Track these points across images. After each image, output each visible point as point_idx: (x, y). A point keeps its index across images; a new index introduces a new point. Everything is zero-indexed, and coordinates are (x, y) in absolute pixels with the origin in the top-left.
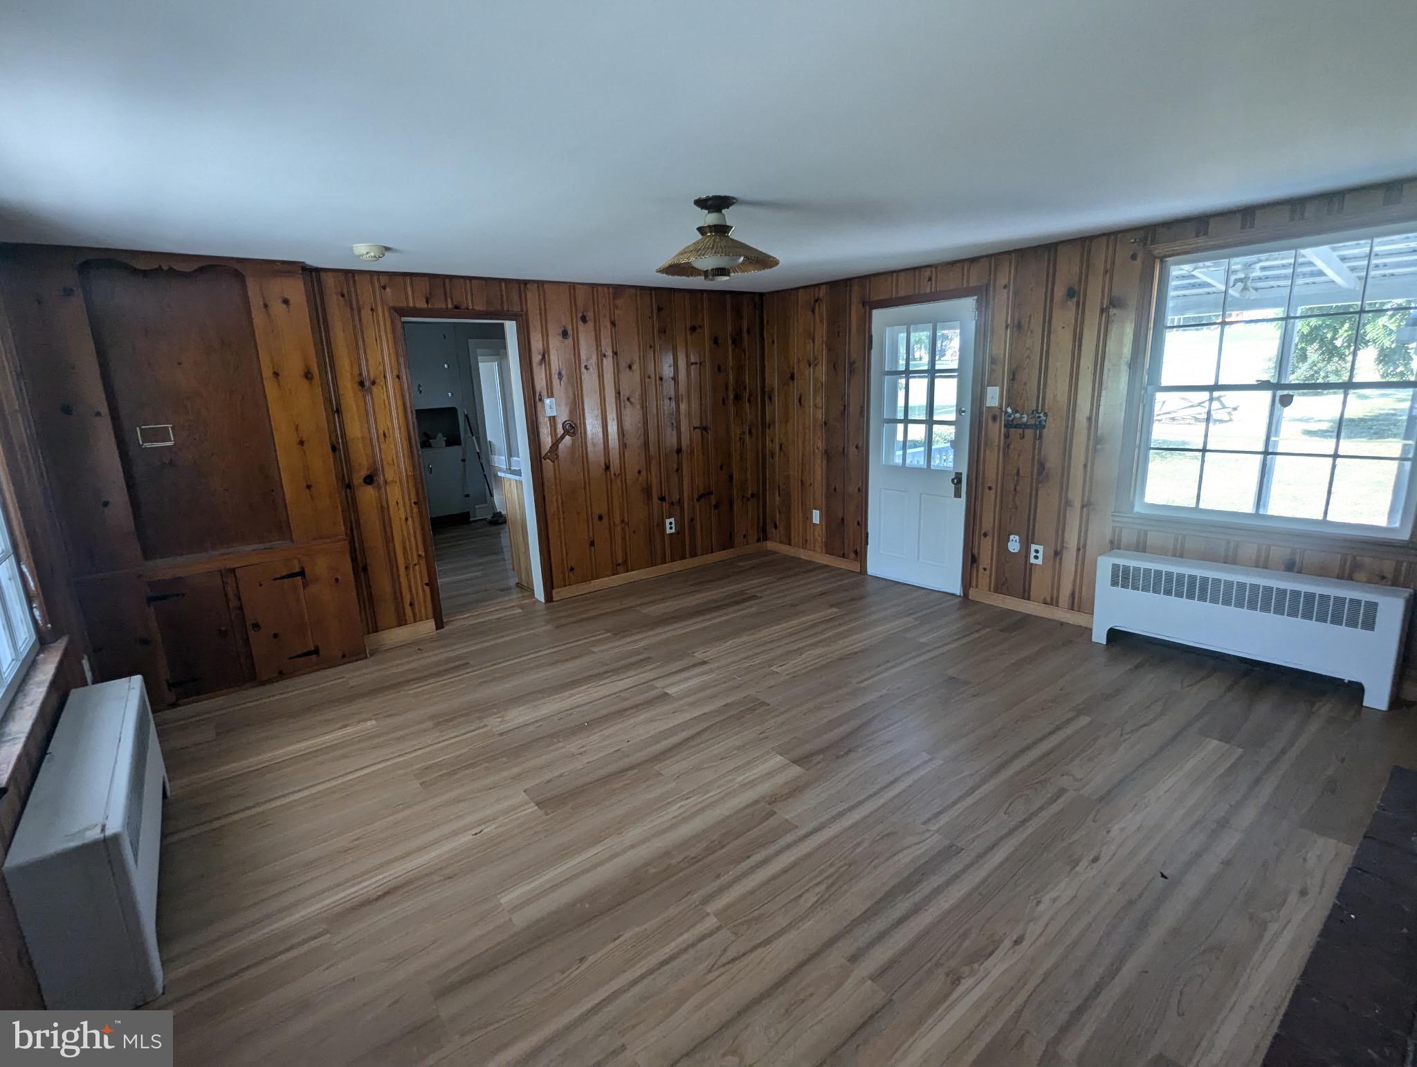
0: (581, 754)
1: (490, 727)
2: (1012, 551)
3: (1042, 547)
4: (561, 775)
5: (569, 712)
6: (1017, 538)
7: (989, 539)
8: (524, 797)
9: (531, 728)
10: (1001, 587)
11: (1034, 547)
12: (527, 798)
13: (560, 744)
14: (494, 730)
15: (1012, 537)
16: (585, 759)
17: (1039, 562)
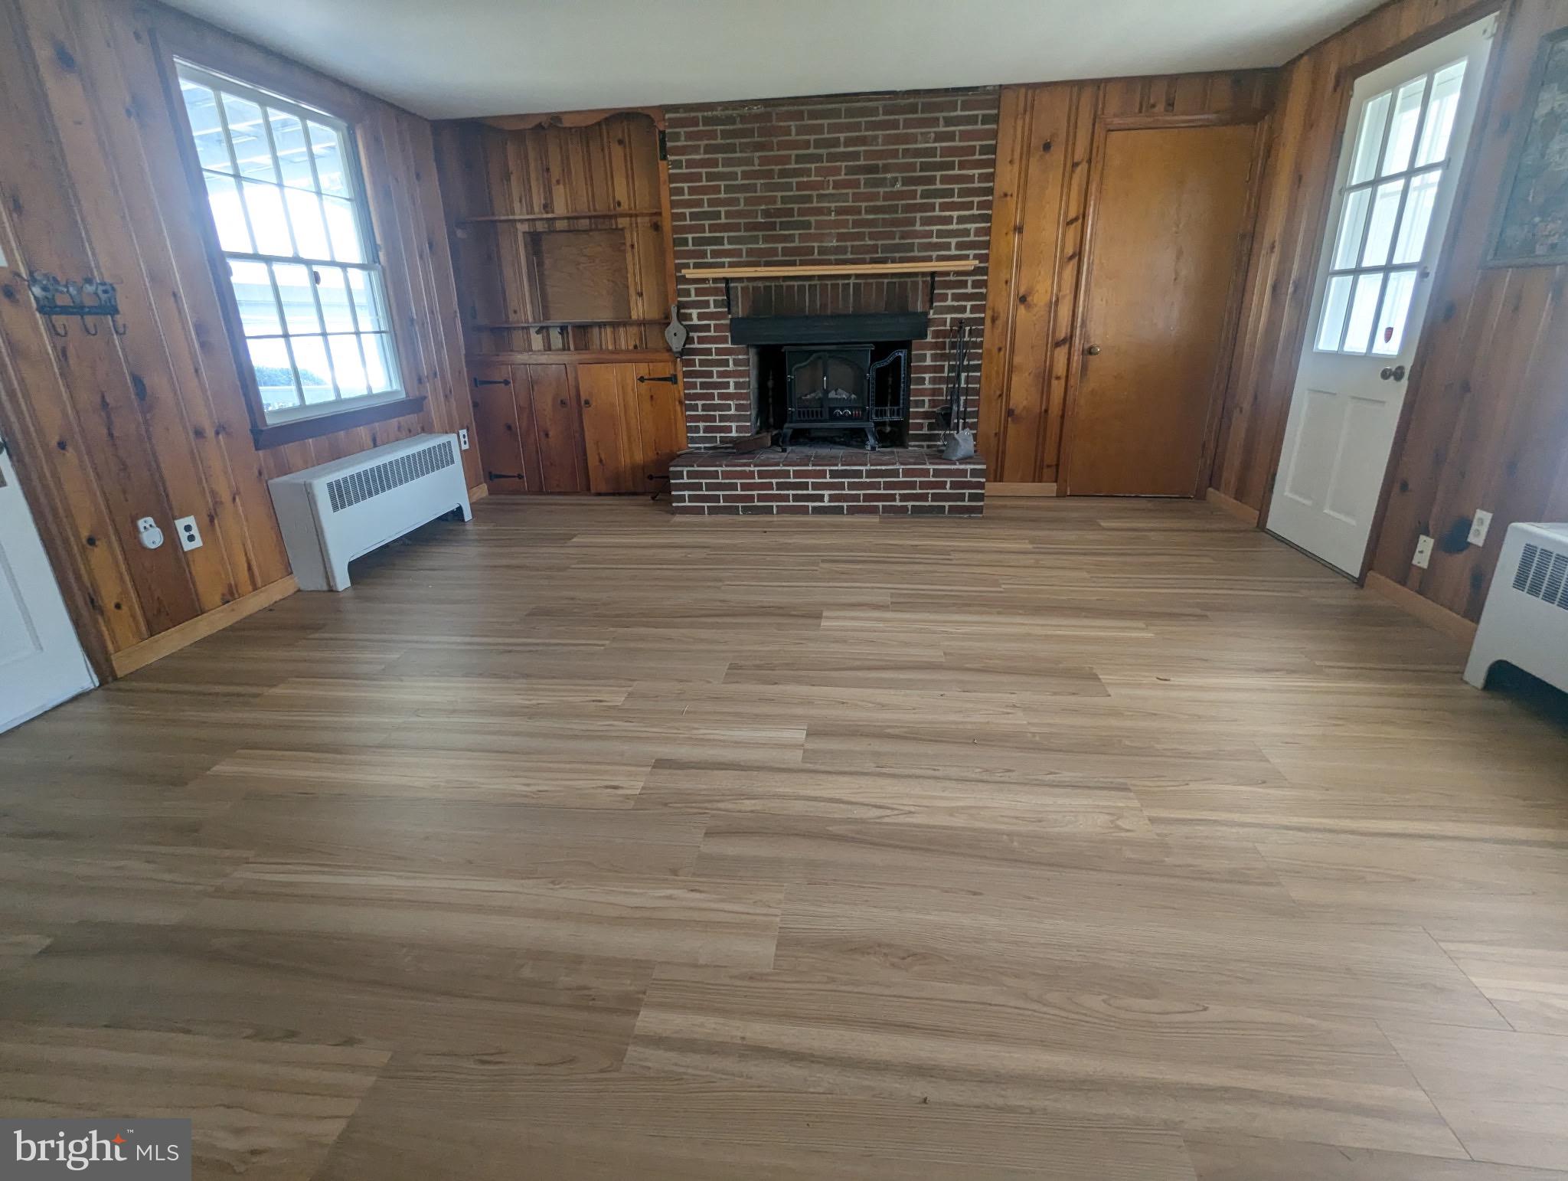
0: (1014, 706)
1: (1146, 813)
2: (153, 547)
3: (192, 517)
4: (1055, 694)
5: (985, 777)
6: (150, 520)
7: (101, 544)
8: (1111, 690)
9: (1066, 776)
10: (159, 618)
11: (180, 524)
12: (1108, 689)
13: (1033, 729)
14: (1136, 804)
15: (141, 523)
16: (1014, 699)
17: (198, 543)
